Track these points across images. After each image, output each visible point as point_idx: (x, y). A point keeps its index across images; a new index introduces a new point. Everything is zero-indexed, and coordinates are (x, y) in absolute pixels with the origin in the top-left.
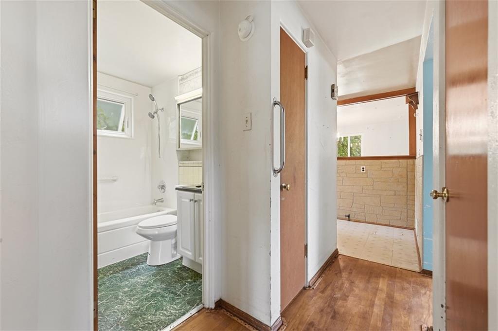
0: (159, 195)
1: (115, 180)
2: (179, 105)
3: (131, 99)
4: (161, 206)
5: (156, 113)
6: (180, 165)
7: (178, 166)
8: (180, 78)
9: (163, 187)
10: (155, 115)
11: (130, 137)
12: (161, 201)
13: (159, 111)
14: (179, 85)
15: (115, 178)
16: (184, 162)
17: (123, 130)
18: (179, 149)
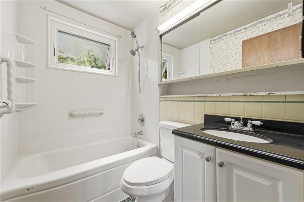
0: (139, 127)
1: (102, 114)
2: (161, 36)
3: (115, 41)
4: (140, 138)
5: (137, 50)
6: (161, 99)
7: (159, 101)
8: (162, 9)
9: (142, 120)
10: (136, 52)
11: (115, 75)
12: (140, 133)
13: (140, 49)
14: (160, 17)
15: (102, 112)
16: (166, 96)
17: (109, 69)
18: (161, 83)
